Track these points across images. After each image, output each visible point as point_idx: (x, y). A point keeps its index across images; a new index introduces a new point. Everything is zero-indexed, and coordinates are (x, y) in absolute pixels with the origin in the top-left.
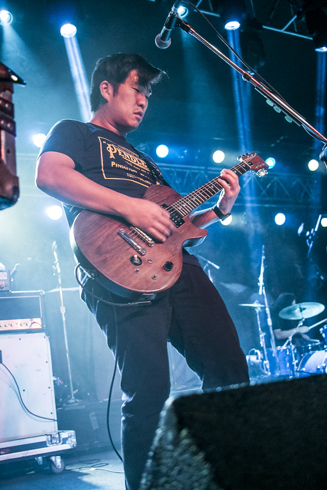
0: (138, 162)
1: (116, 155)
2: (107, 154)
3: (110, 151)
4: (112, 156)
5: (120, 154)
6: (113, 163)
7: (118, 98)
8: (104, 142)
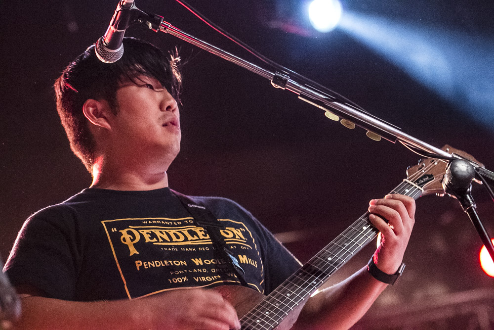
0: (190, 238)
1: (141, 245)
2: (122, 249)
3: (128, 242)
4: (133, 251)
5: (148, 240)
6: (139, 263)
7: (124, 113)
8: (114, 230)
